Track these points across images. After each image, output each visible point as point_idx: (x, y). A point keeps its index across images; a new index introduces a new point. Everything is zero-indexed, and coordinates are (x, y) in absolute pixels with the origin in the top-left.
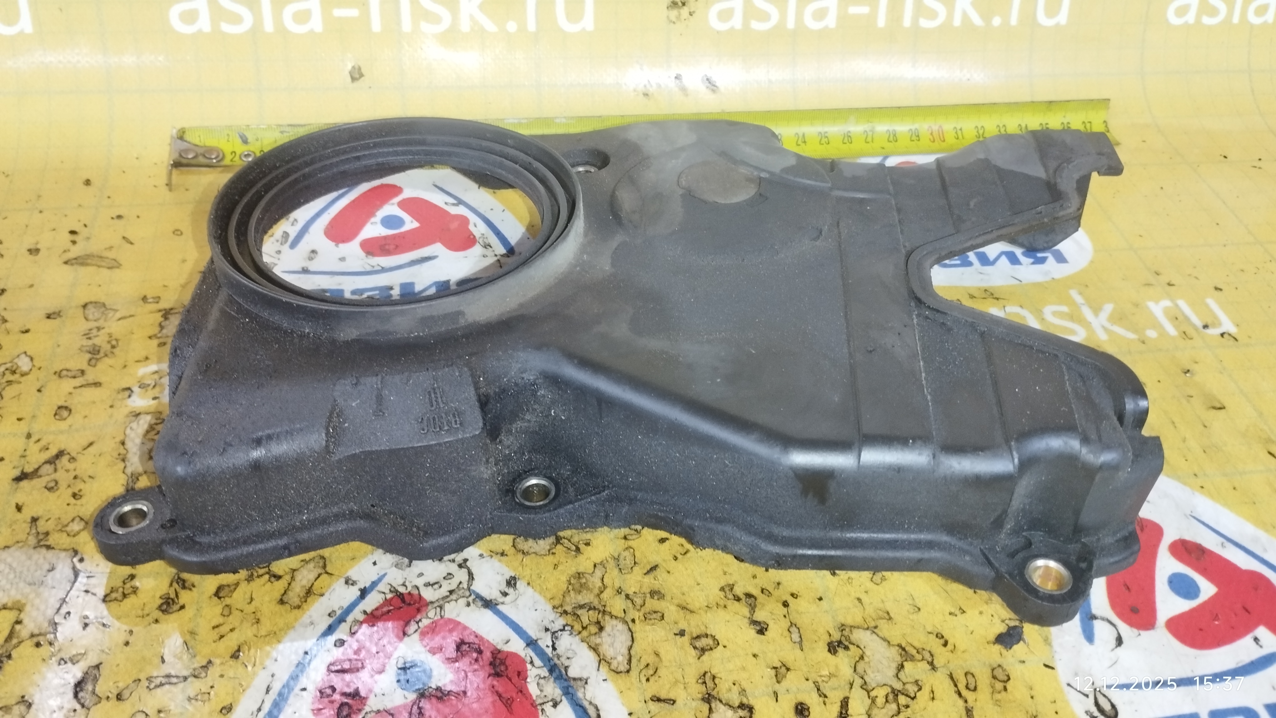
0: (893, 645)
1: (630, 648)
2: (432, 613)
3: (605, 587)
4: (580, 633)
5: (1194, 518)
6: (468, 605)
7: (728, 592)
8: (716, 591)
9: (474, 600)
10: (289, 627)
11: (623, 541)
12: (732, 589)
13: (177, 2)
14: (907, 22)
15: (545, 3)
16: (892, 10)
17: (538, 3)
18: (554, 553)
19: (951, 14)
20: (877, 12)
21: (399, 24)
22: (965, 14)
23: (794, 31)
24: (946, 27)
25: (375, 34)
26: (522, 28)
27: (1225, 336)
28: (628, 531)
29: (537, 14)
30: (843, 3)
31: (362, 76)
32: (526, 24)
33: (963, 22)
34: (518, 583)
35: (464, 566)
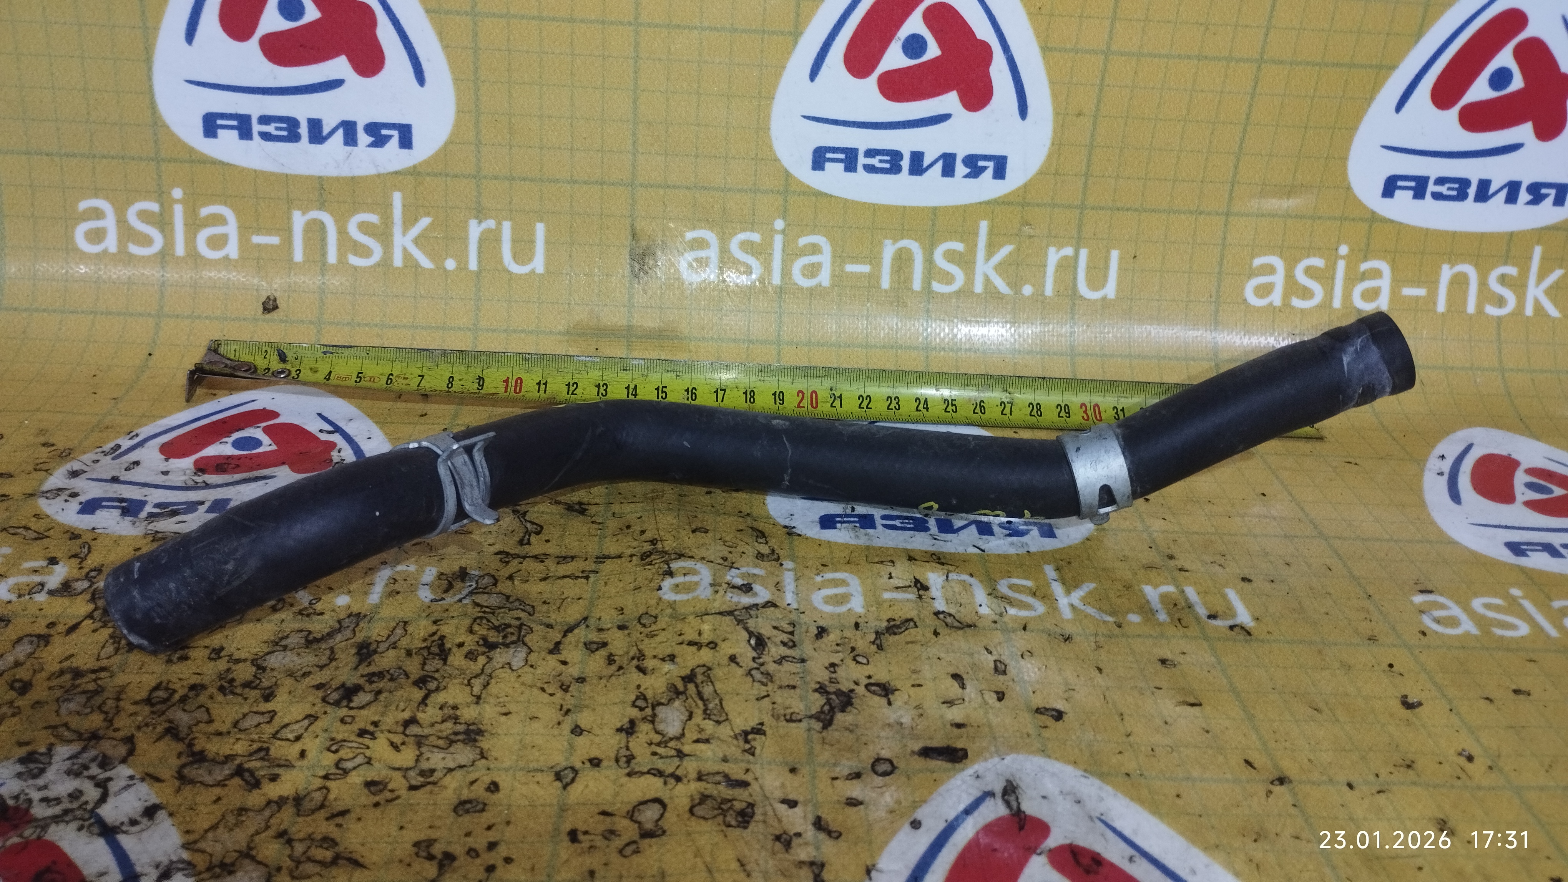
2: (29, 832)
3: (268, 827)
4: (200, 873)
5: (1104, 823)
6: (80, 829)
7: (423, 848)
8: (409, 846)
9: (90, 825)
11: (320, 780)
12: (428, 847)
13: (84, 220)
14: (917, 284)
15: (489, 241)
16: (899, 271)
17: (481, 241)
18: (225, 785)
19: (970, 279)
20: (880, 271)
21: (324, 254)
22: (987, 280)
23: (781, 288)
24: (965, 293)
25: (296, 264)
26: (462, 266)
27: (1236, 629)
28: (333, 770)
29: (480, 252)
30: (838, 260)
31: (276, 307)
32: (467, 262)
33: (986, 289)
34: (159, 812)
35: (102, 785)
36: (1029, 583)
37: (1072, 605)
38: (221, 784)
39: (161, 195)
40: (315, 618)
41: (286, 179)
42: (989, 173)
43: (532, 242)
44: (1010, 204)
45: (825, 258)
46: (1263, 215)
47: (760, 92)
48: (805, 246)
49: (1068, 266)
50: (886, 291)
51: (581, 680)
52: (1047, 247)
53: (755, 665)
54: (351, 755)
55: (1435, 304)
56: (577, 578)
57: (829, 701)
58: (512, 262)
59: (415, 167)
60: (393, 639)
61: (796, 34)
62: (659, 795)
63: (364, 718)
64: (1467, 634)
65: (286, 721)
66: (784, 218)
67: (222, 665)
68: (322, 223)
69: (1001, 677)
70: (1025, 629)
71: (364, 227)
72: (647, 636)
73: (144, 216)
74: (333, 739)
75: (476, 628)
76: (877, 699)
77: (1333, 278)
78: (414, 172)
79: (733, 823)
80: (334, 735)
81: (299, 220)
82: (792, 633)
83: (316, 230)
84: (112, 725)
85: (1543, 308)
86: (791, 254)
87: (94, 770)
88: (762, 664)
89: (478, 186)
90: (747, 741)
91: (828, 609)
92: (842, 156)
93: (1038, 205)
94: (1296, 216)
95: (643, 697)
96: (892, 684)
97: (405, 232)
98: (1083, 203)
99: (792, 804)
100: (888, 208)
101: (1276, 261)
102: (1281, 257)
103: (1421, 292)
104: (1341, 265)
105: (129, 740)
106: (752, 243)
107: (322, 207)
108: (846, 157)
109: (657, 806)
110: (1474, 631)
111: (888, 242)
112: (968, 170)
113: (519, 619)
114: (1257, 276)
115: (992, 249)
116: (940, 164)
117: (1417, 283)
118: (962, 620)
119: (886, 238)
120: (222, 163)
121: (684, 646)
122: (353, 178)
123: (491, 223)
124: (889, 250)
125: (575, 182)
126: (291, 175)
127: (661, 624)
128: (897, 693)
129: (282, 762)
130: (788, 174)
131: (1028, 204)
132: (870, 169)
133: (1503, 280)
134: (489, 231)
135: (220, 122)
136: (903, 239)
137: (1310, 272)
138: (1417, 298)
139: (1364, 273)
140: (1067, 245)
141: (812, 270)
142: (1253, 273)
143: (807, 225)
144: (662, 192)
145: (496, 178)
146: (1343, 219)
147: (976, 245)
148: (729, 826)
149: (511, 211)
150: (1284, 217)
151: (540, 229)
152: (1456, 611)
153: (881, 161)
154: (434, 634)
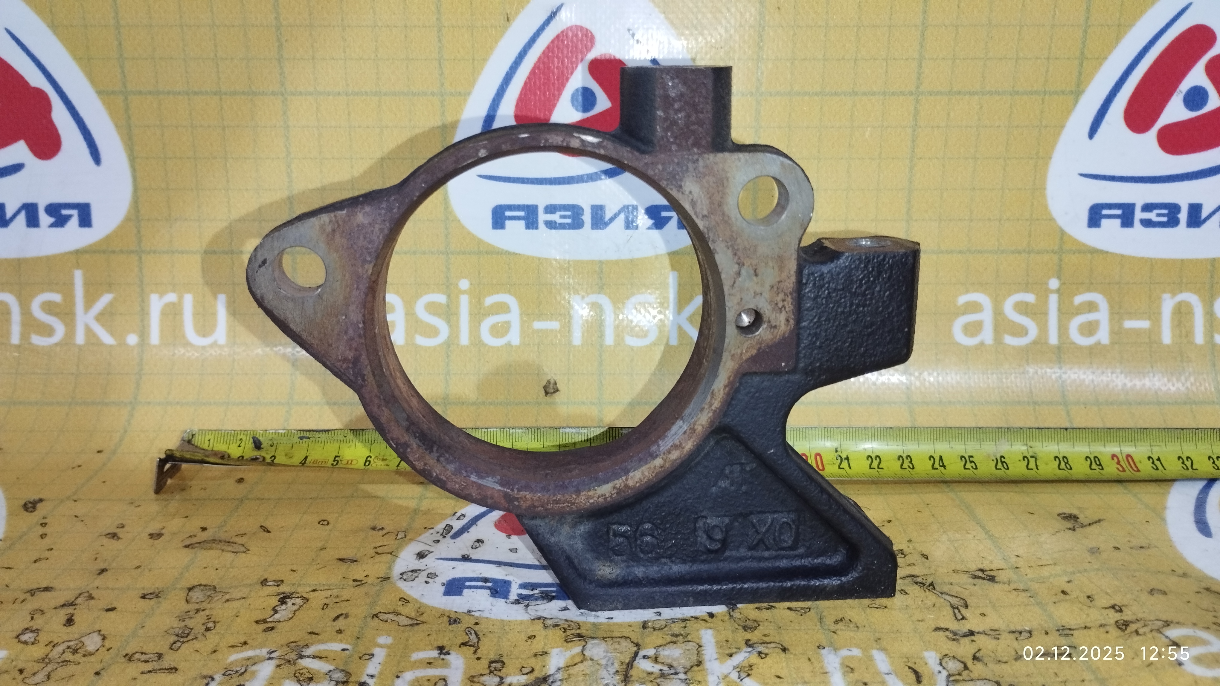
45: (1103, 315)
47: (1037, 153)
48: (1081, 304)
50: (1168, 346)
61: (1077, 93)
92: (1119, 212)
106: (1027, 304)
108: (1123, 213)
111: (1166, 296)
119: (1164, 292)
124: (1168, 304)
130: (1063, 233)
132: (1147, 223)
136: (1181, 292)
141: (1090, 329)
143: (1082, 283)
153: (1159, 215)
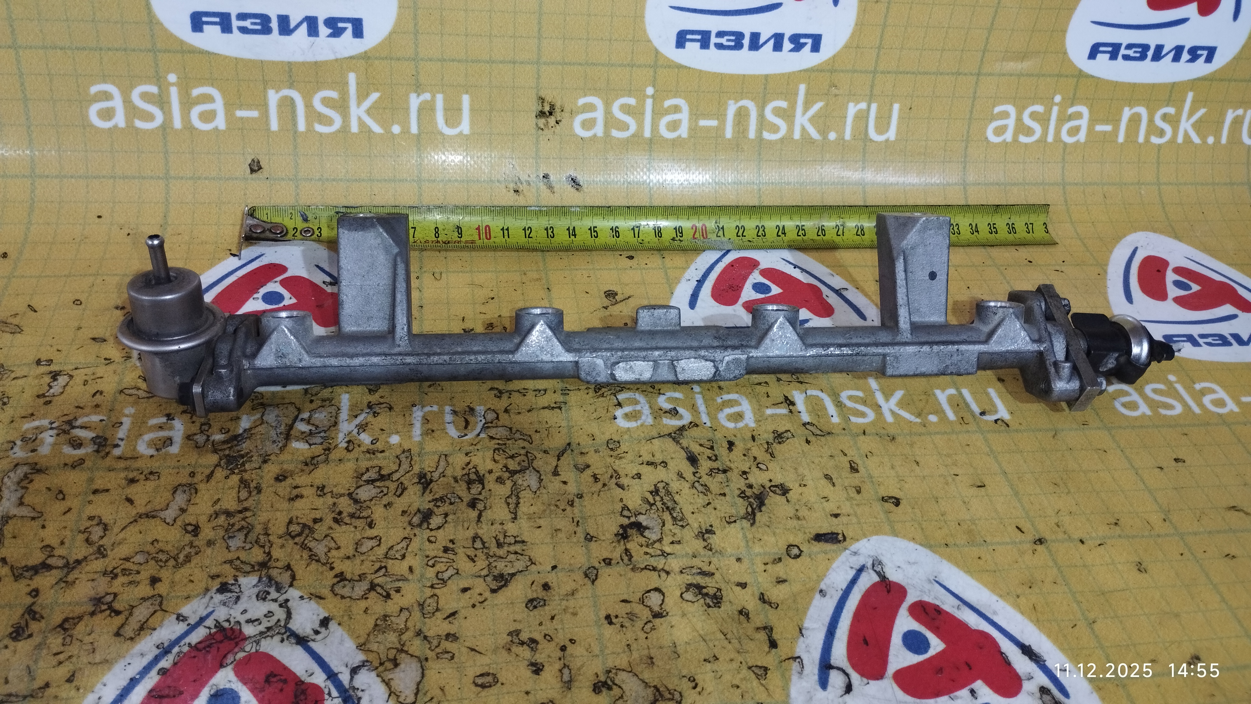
0: (650, 687)
1: (418, 684)
2: (249, 647)
3: (407, 629)
4: (377, 668)
5: (937, 582)
6: (282, 641)
7: (515, 637)
8: (505, 635)
9: (288, 637)
10: (120, 656)
11: (430, 589)
12: (517, 635)
13: (96, 101)
14: (752, 134)
15: (426, 110)
16: (738, 124)
17: (420, 110)
18: (367, 598)
19: (791, 129)
20: (724, 125)
21: (295, 124)
22: (803, 129)
23: (651, 140)
24: (787, 139)
25: (273, 132)
26: (406, 131)
27: (999, 422)
28: (435, 581)
29: (419, 119)
30: (694, 117)
31: (260, 168)
32: (409, 128)
33: (802, 136)
34: (331, 623)
35: (284, 605)
36: (860, 394)
37: (891, 410)
38: (364, 597)
39: (159, 80)
40: (379, 455)
41: (261, 65)
42: (808, 47)
43: (460, 110)
44: (822, 71)
46: (1004, 75)
49: (862, 117)
51: (580, 496)
52: (848, 103)
53: (696, 479)
54: (445, 569)
55: (1117, 136)
56: (553, 408)
57: (751, 504)
58: (444, 126)
59: (366, 52)
60: (440, 470)
62: (656, 586)
63: (442, 537)
64: (1144, 415)
65: (390, 544)
66: (654, 86)
67: (330, 500)
68: (292, 99)
69: (856, 475)
70: (864, 433)
71: (326, 102)
72: (616, 458)
73: (145, 96)
74: (427, 557)
75: (497, 457)
76: (778, 497)
77: (1049, 120)
78: (365, 56)
79: (711, 604)
80: (428, 553)
81: (273, 97)
82: (712, 448)
83: (287, 105)
84: (271, 557)
85: (1189, 137)
86: (658, 113)
87: (274, 594)
88: (700, 478)
89: (417, 67)
90: (704, 540)
91: (731, 425)
93: (842, 71)
94: (1027, 75)
95: (625, 508)
96: (786, 484)
97: (359, 104)
98: (875, 68)
99: (743, 585)
100: (732, 76)
101: (1010, 109)
102: (1014, 105)
103: (1108, 128)
104: (1055, 109)
105: (288, 567)
107: (291, 86)
109: (657, 593)
110: (1148, 412)
112: (792, 46)
113: (524, 448)
114: (996, 120)
115: (807, 105)
116: (772, 42)
117: (1106, 122)
118: (823, 428)
120: (208, 53)
121: (644, 465)
122: (316, 63)
123: (427, 96)
125: (493, 62)
126: (265, 61)
127: (624, 448)
128: (791, 492)
129: (399, 578)
131: (835, 71)
133: (1165, 117)
134: (425, 102)
135: (205, 19)
137: (1034, 116)
138: (1106, 132)
139: (1070, 115)
140: (862, 101)
142: (993, 118)
144: (560, 67)
145: (431, 60)
146: (1059, 75)
147: (796, 103)
148: (709, 606)
149: (443, 86)
150: (1018, 75)
151: (466, 99)
152: (1135, 397)
154: (469, 463)
